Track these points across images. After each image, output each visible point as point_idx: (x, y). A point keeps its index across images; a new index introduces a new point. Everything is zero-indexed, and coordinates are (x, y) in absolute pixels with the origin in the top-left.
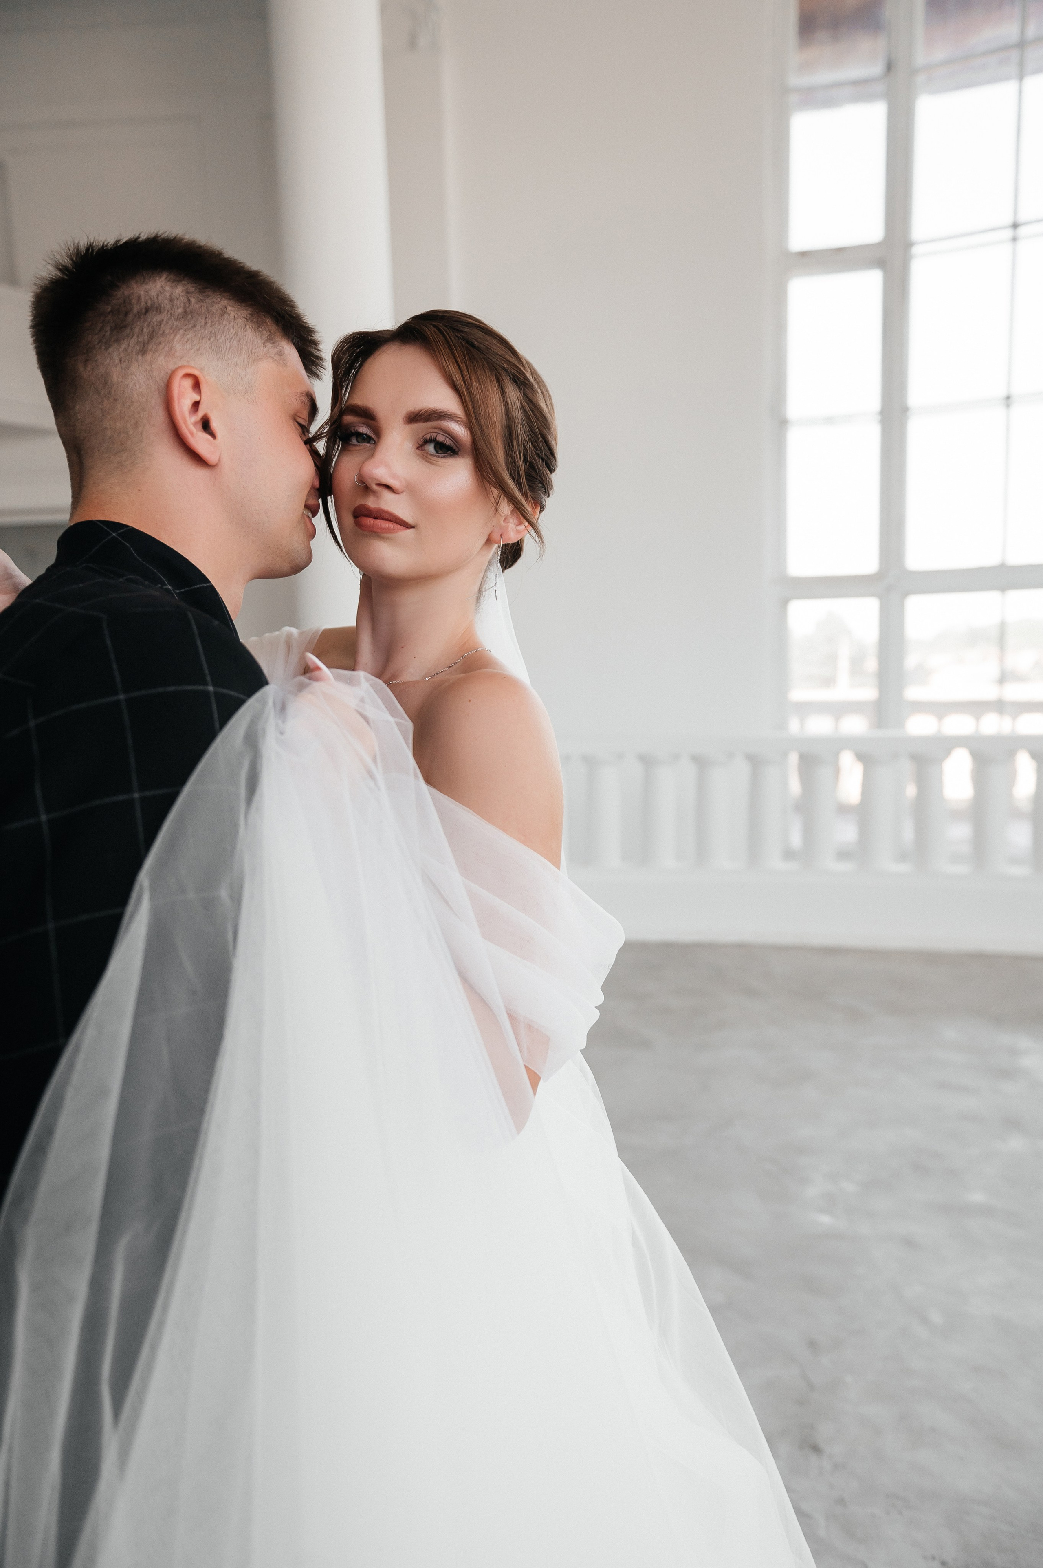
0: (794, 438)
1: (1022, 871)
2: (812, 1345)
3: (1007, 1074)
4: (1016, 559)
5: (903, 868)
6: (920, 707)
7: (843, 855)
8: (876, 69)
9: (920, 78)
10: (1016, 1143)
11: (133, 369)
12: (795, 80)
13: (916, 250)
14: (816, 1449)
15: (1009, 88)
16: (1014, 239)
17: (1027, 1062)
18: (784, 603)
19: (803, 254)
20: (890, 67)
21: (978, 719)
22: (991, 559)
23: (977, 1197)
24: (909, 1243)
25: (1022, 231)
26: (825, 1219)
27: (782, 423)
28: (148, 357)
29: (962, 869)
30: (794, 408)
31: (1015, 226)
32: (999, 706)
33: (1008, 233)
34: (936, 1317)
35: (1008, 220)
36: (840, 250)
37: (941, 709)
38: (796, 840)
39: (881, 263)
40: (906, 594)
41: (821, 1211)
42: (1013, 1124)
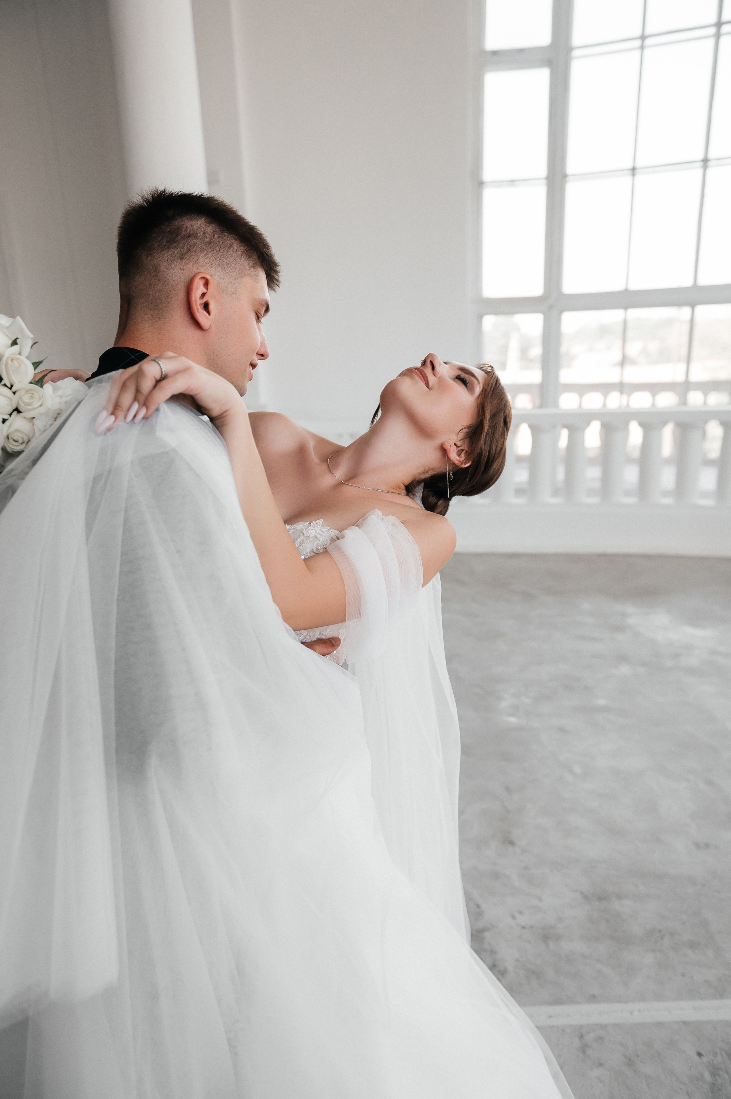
0: (488, 194)
1: (632, 500)
2: (508, 789)
3: (620, 629)
4: (636, 286)
5: (557, 500)
6: (569, 388)
10: (625, 669)
11: (173, 266)
13: (574, 54)
14: (512, 843)
16: (642, 48)
17: (631, 621)
18: (480, 317)
19: (495, 53)
21: (606, 396)
22: (619, 287)
23: (602, 702)
24: (562, 730)
25: (648, 42)
26: (513, 720)
27: (481, 184)
29: (594, 500)
30: (488, 174)
31: (643, 37)
32: (621, 387)
33: (638, 43)
34: (578, 770)
35: (639, 33)
36: (521, 51)
37: (582, 389)
39: (550, 63)
40: (562, 311)
41: (510, 715)
42: (622, 658)
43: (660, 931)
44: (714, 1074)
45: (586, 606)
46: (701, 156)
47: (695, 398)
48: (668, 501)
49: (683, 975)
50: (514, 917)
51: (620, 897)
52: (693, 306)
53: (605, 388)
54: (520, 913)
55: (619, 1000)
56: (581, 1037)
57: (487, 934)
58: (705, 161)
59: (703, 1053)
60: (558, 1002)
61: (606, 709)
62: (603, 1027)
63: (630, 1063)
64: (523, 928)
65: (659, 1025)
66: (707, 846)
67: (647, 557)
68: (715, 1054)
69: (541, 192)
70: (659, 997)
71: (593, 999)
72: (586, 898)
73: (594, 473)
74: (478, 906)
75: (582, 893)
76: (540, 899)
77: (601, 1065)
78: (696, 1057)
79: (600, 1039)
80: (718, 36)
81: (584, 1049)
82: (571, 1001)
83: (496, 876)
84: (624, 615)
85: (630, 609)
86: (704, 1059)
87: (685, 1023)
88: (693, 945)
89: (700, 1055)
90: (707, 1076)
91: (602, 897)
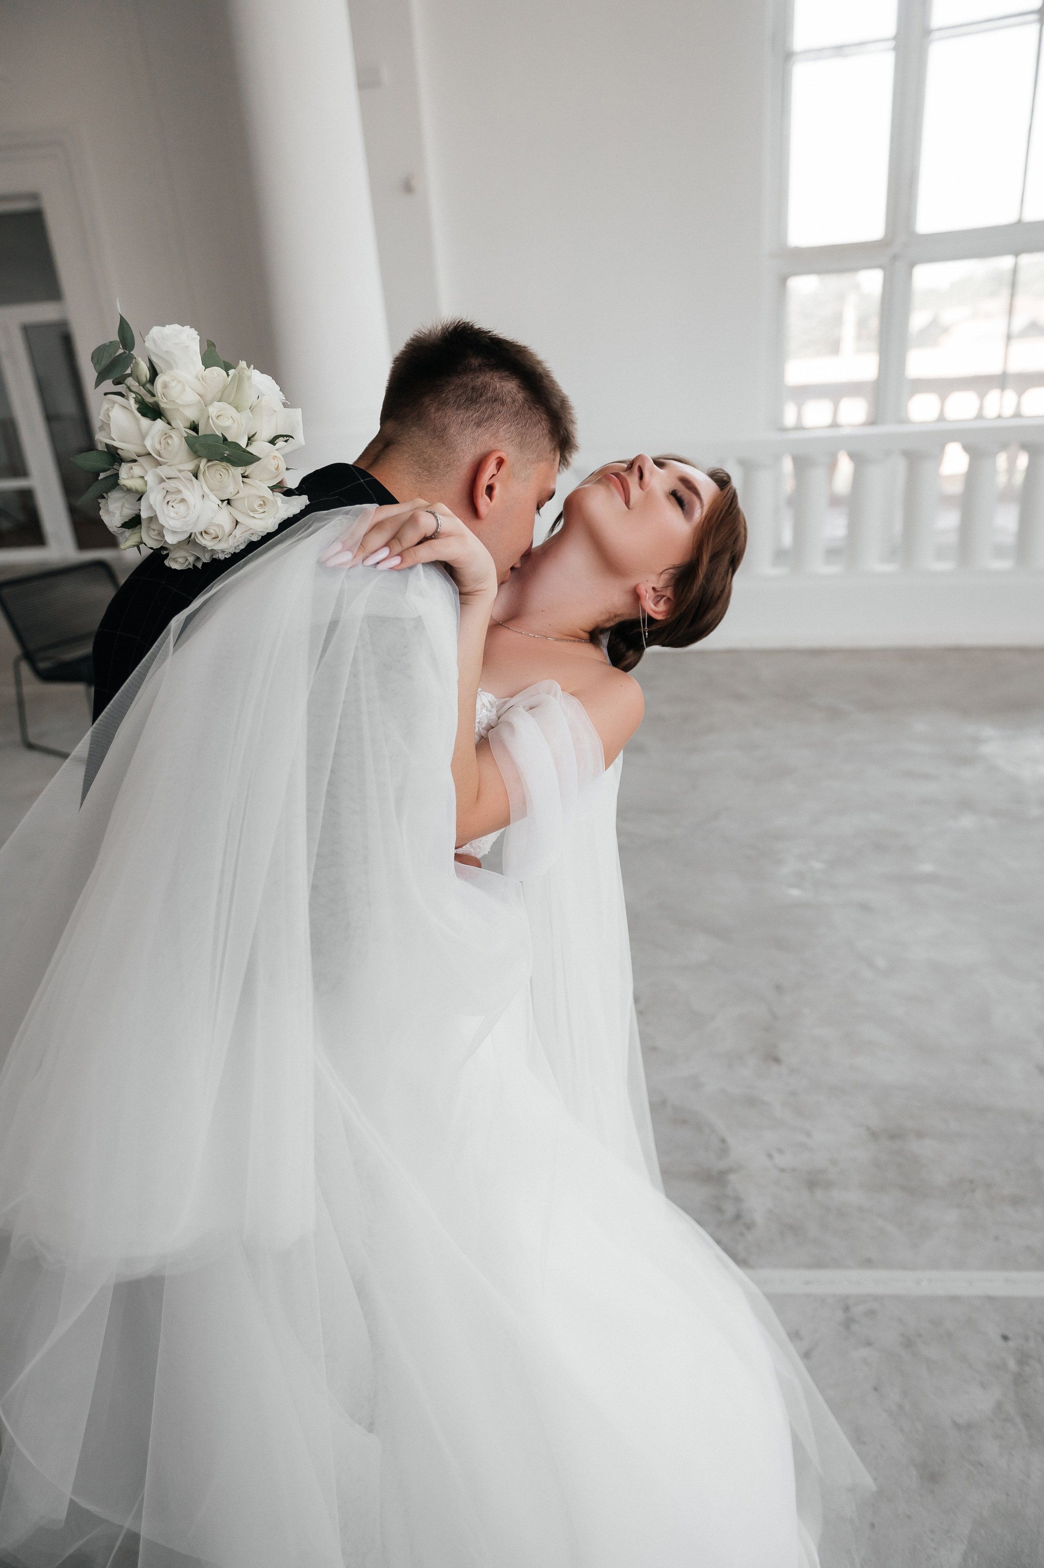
0: (800, 74)
1: (1004, 564)
2: (779, 988)
3: (967, 761)
6: (922, 385)
7: (832, 553)
10: (967, 821)
11: (468, 432)
14: (777, 1060)
17: (987, 749)
18: (783, 280)
21: (982, 396)
23: (927, 868)
24: (865, 907)
26: (795, 892)
27: (788, 56)
28: (480, 430)
32: (1002, 381)
34: (881, 963)
37: (943, 387)
38: (787, 538)
40: (912, 265)
41: (792, 886)
42: (965, 804)
43: (972, 1182)
44: (1021, 1362)
45: (920, 727)
49: (997, 1238)
50: (770, 1156)
51: (920, 1135)
53: (980, 384)
54: (780, 1151)
55: (904, 1266)
56: (847, 1309)
57: (732, 1177)
59: (1010, 1335)
60: (819, 1264)
61: (932, 878)
62: (876, 1298)
63: (908, 1343)
64: (783, 1170)
65: (954, 1299)
68: (1027, 1339)
70: (958, 1265)
71: (868, 1263)
72: (874, 1135)
74: (723, 1141)
75: (868, 1129)
76: (809, 1135)
77: (869, 1344)
78: (1000, 1342)
79: (871, 1313)
81: (848, 1323)
82: (837, 1264)
83: (752, 1102)
84: (976, 740)
85: (988, 731)
86: (1011, 1344)
87: (991, 1299)
88: (1016, 1201)
89: (1005, 1338)
90: (1012, 1364)
91: (895, 1135)
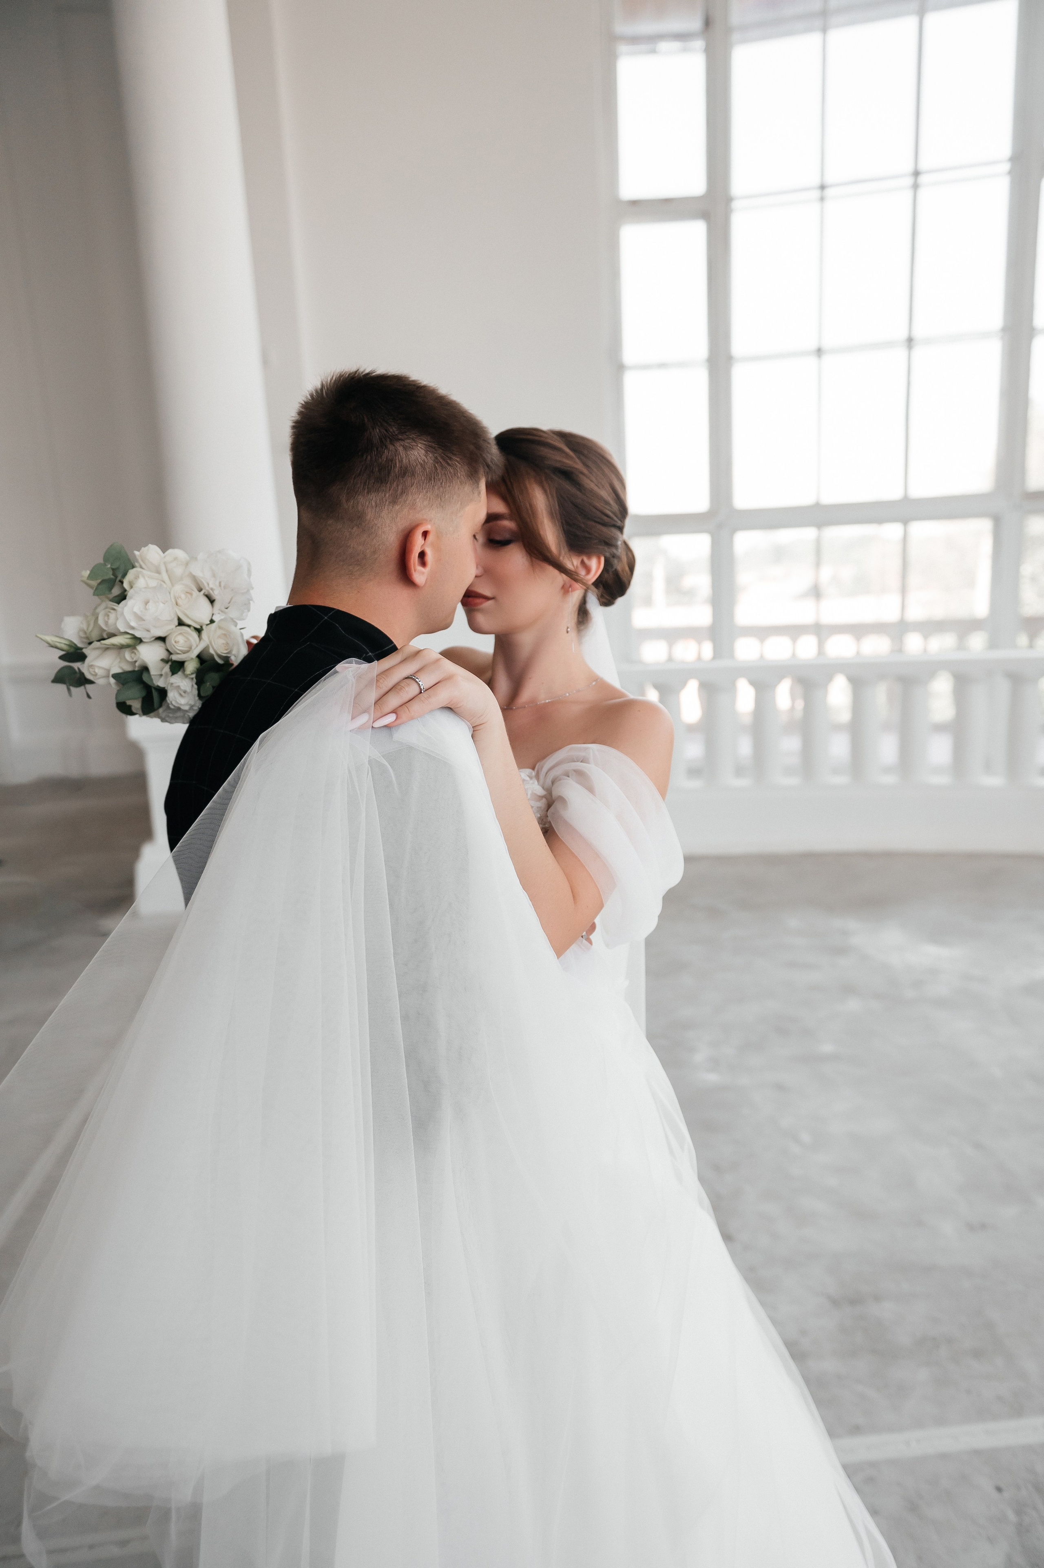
0: (630, 380)
1: (842, 780)
3: (841, 951)
4: (829, 498)
5: (743, 782)
6: (746, 631)
7: (694, 772)
8: (695, 24)
9: (736, 36)
10: (853, 1005)
12: (622, 28)
13: (735, 204)
15: (813, 40)
16: (822, 199)
17: (856, 940)
19: (634, 203)
20: (708, 23)
21: (794, 642)
22: (807, 499)
23: (827, 1048)
24: (780, 1087)
25: (829, 192)
27: (620, 368)
29: (793, 781)
30: (630, 354)
31: (823, 187)
32: (817, 632)
33: (817, 194)
34: (806, 1137)
35: (816, 181)
36: (667, 201)
37: (763, 633)
39: (706, 216)
40: (734, 531)
41: (709, 1071)
42: (849, 989)
43: (934, 1339)
44: (1019, 1512)
46: (903, 335)
47: (914, 643)
48: (890, 779)
49: (968, 1392)
51: (877, 1298)
52: (905, 522)
53: (794, 631)
55: (891, 1429)
58: (910, 342)
59: (1002, 1486)
61: (834, 1058)
62: (873, 1464)
63: (913, 1507)
65: (944, 1457)
66: (983, 1226)
67: (868, 855)
68: (1019, 1488)
69: (700, 378)
72: (835, 1302)
73: (791, 744)
78: (995, 1494)
80: (916, 187)
84: (845, 933)
86: (1006, 1495)
87: (977, 1453)
88: (977, 1354)
89: (999, 1489)
90: (1011, 1516)
91: (855, 1301)
